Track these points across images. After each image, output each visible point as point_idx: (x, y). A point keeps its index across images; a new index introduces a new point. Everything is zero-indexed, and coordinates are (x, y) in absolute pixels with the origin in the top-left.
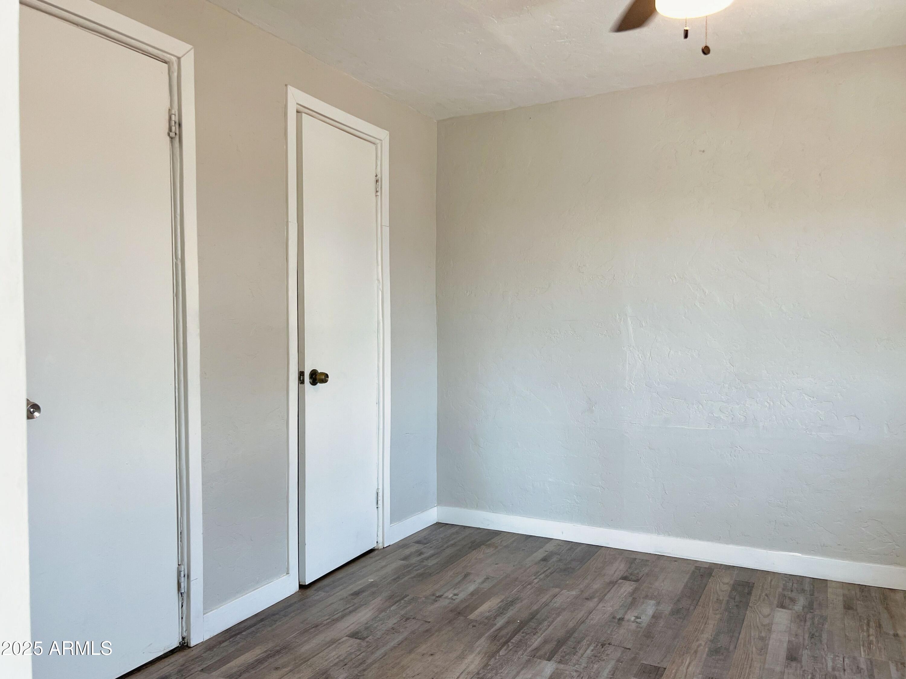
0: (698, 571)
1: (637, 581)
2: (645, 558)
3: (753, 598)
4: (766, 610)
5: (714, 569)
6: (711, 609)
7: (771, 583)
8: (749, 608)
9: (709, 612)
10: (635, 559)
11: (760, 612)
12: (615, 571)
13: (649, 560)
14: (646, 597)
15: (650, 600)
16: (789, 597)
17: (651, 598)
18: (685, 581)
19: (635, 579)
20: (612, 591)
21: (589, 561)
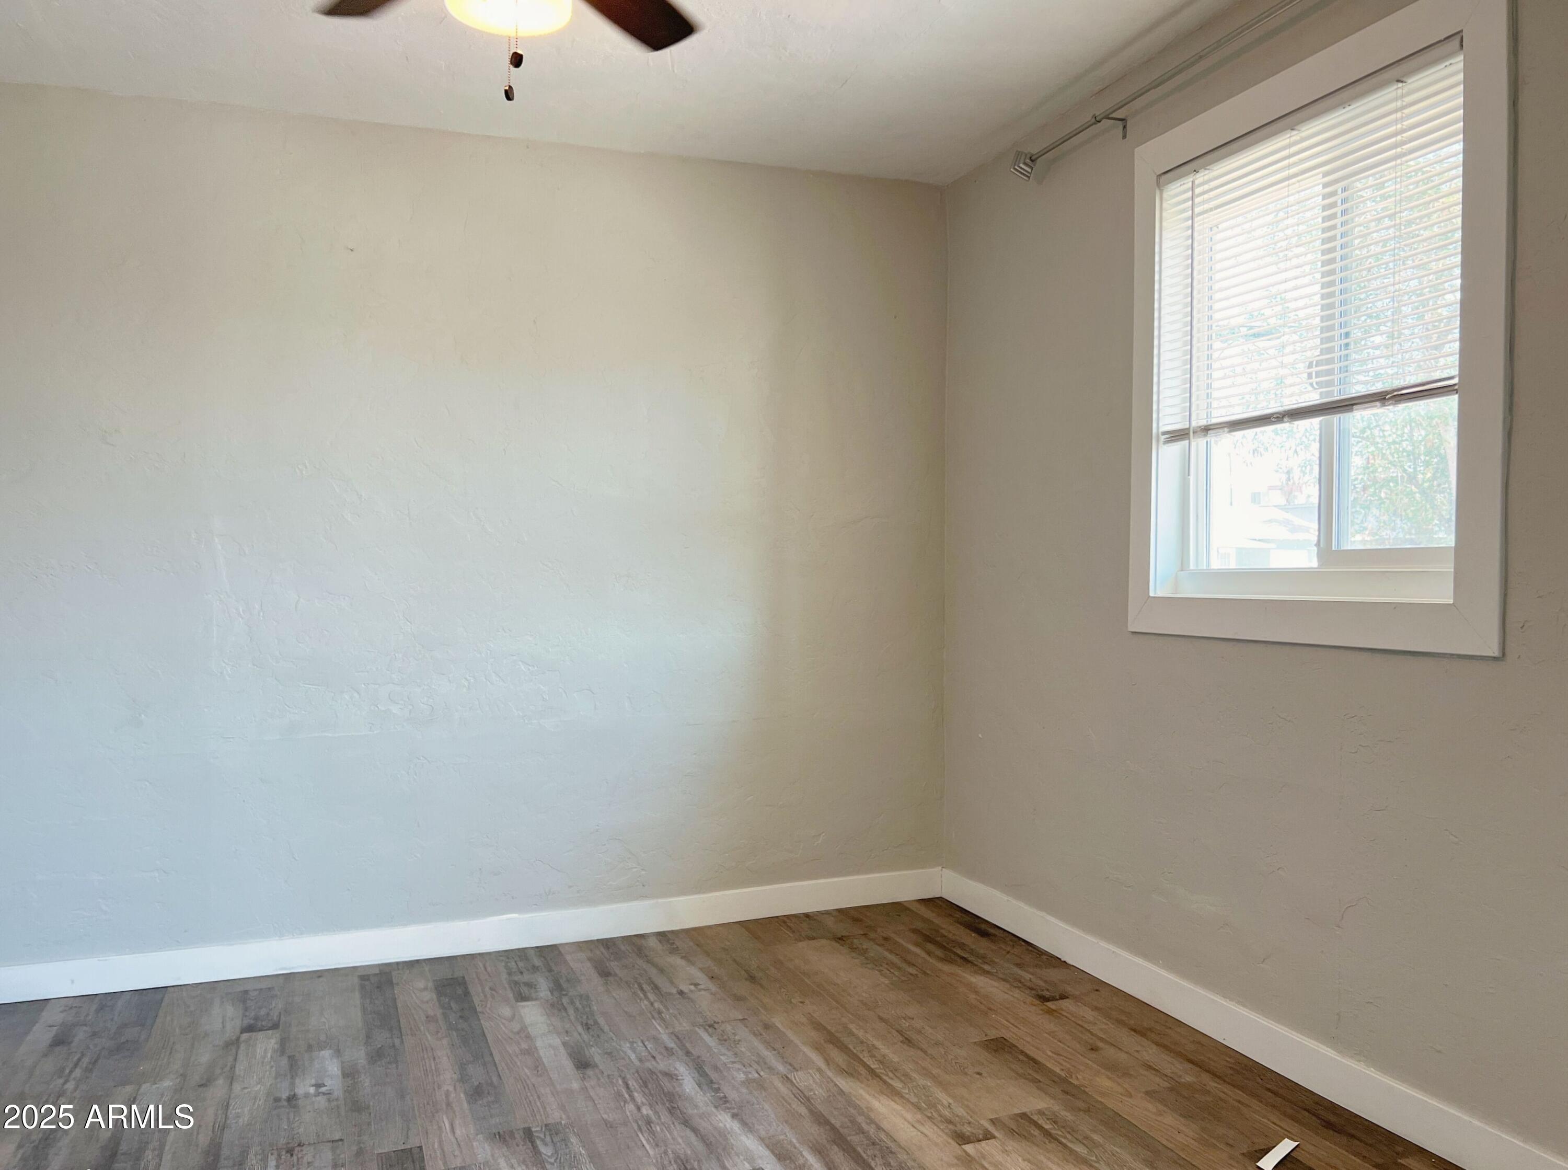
0: (367, 983)
1: (275, 1026)
2: (263, 985)
3: (476, 1000)
4: (506, 1011)
5: (390, 972)
6: (427, 1034)
7: (486, 969)
8: (481, 1016)
9: (427, 1040)
10: (246, 992)
11: (499, 1016)
12: (223, 1023)
13: (273, 988)
14: (310, 1048)
15: (319, 1051)
16: (523, 983)
17: (321, 1048)
18: (358, 1002)
19: (269, 1025)
20: (241, 1056)
21: (159, 1020)
